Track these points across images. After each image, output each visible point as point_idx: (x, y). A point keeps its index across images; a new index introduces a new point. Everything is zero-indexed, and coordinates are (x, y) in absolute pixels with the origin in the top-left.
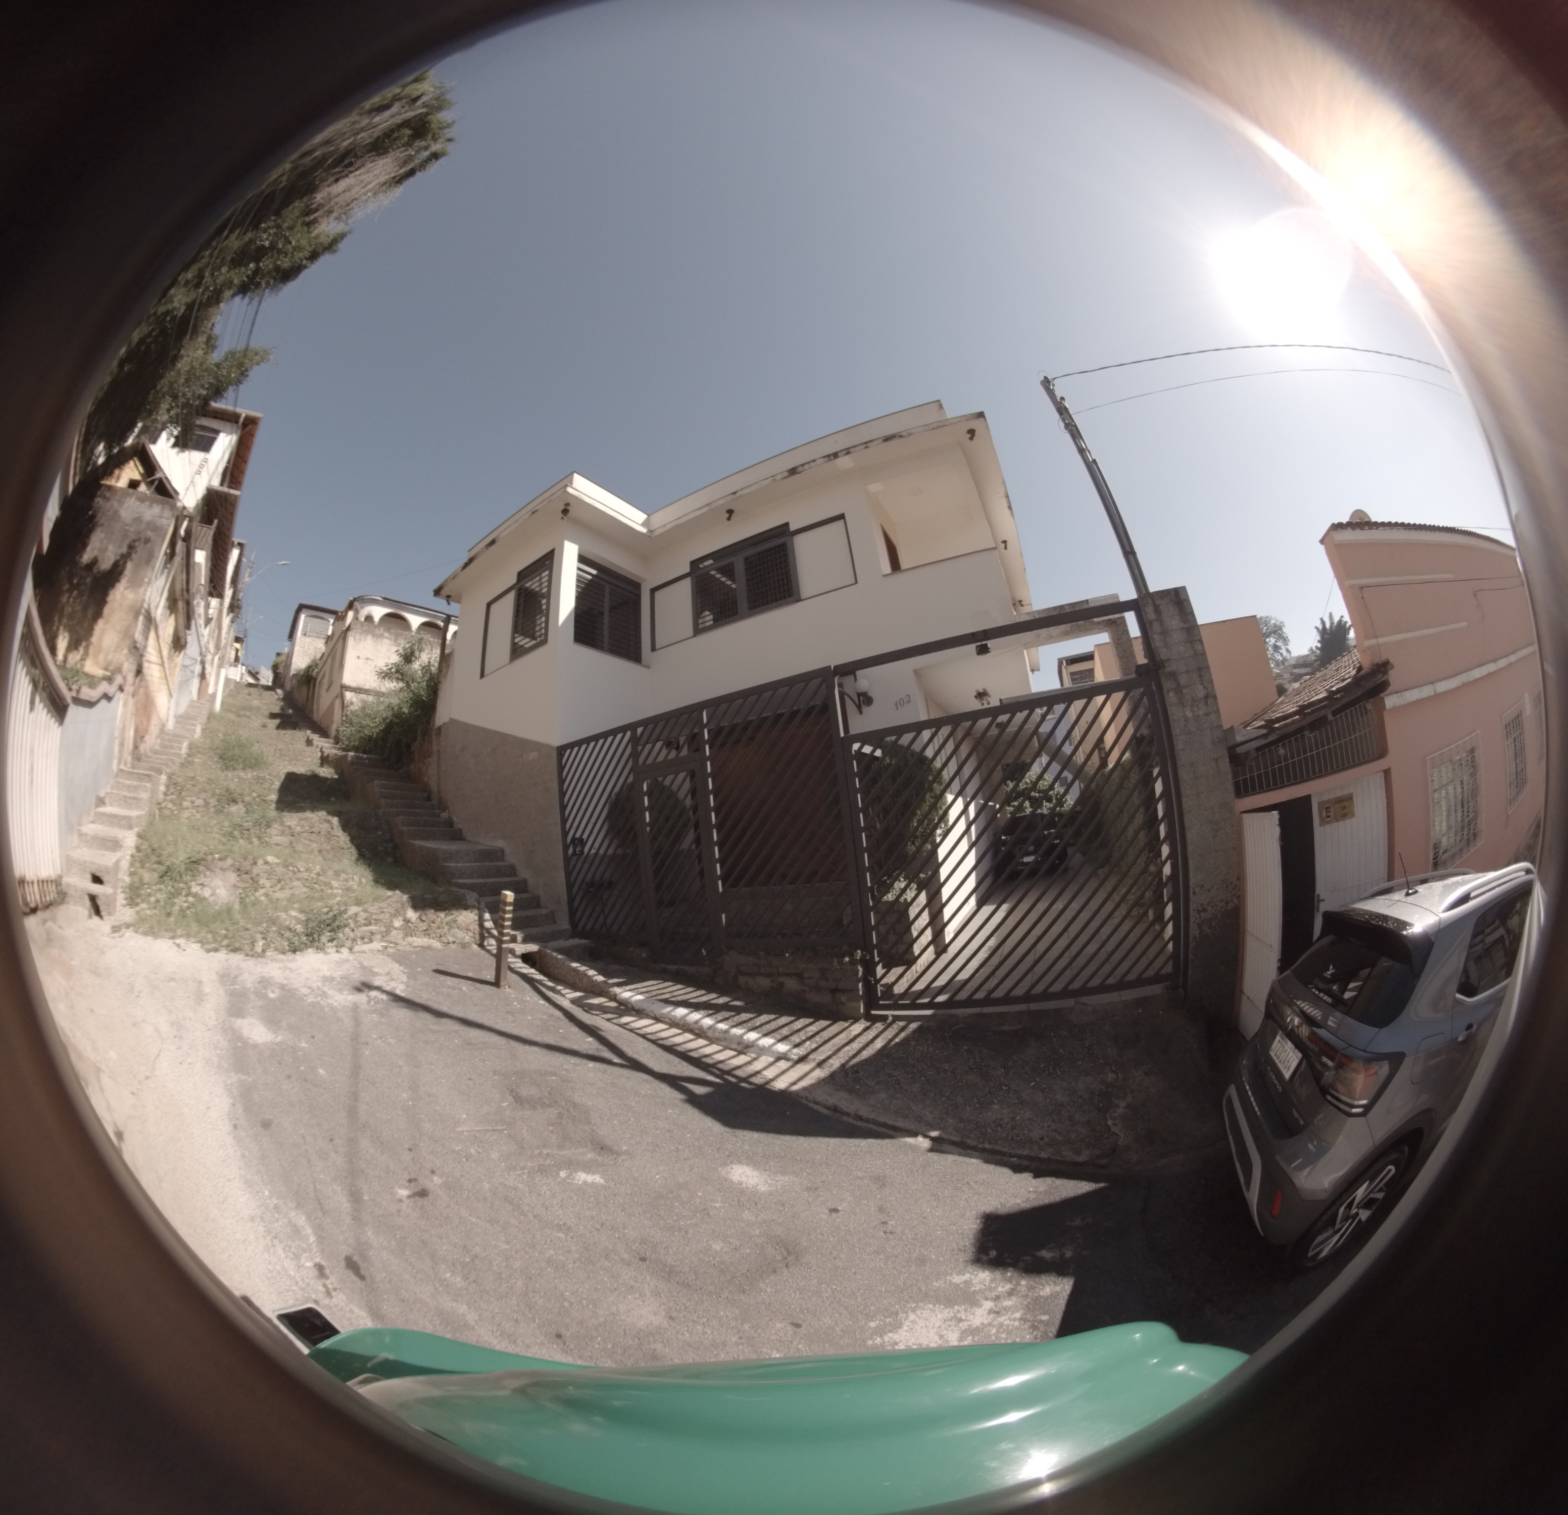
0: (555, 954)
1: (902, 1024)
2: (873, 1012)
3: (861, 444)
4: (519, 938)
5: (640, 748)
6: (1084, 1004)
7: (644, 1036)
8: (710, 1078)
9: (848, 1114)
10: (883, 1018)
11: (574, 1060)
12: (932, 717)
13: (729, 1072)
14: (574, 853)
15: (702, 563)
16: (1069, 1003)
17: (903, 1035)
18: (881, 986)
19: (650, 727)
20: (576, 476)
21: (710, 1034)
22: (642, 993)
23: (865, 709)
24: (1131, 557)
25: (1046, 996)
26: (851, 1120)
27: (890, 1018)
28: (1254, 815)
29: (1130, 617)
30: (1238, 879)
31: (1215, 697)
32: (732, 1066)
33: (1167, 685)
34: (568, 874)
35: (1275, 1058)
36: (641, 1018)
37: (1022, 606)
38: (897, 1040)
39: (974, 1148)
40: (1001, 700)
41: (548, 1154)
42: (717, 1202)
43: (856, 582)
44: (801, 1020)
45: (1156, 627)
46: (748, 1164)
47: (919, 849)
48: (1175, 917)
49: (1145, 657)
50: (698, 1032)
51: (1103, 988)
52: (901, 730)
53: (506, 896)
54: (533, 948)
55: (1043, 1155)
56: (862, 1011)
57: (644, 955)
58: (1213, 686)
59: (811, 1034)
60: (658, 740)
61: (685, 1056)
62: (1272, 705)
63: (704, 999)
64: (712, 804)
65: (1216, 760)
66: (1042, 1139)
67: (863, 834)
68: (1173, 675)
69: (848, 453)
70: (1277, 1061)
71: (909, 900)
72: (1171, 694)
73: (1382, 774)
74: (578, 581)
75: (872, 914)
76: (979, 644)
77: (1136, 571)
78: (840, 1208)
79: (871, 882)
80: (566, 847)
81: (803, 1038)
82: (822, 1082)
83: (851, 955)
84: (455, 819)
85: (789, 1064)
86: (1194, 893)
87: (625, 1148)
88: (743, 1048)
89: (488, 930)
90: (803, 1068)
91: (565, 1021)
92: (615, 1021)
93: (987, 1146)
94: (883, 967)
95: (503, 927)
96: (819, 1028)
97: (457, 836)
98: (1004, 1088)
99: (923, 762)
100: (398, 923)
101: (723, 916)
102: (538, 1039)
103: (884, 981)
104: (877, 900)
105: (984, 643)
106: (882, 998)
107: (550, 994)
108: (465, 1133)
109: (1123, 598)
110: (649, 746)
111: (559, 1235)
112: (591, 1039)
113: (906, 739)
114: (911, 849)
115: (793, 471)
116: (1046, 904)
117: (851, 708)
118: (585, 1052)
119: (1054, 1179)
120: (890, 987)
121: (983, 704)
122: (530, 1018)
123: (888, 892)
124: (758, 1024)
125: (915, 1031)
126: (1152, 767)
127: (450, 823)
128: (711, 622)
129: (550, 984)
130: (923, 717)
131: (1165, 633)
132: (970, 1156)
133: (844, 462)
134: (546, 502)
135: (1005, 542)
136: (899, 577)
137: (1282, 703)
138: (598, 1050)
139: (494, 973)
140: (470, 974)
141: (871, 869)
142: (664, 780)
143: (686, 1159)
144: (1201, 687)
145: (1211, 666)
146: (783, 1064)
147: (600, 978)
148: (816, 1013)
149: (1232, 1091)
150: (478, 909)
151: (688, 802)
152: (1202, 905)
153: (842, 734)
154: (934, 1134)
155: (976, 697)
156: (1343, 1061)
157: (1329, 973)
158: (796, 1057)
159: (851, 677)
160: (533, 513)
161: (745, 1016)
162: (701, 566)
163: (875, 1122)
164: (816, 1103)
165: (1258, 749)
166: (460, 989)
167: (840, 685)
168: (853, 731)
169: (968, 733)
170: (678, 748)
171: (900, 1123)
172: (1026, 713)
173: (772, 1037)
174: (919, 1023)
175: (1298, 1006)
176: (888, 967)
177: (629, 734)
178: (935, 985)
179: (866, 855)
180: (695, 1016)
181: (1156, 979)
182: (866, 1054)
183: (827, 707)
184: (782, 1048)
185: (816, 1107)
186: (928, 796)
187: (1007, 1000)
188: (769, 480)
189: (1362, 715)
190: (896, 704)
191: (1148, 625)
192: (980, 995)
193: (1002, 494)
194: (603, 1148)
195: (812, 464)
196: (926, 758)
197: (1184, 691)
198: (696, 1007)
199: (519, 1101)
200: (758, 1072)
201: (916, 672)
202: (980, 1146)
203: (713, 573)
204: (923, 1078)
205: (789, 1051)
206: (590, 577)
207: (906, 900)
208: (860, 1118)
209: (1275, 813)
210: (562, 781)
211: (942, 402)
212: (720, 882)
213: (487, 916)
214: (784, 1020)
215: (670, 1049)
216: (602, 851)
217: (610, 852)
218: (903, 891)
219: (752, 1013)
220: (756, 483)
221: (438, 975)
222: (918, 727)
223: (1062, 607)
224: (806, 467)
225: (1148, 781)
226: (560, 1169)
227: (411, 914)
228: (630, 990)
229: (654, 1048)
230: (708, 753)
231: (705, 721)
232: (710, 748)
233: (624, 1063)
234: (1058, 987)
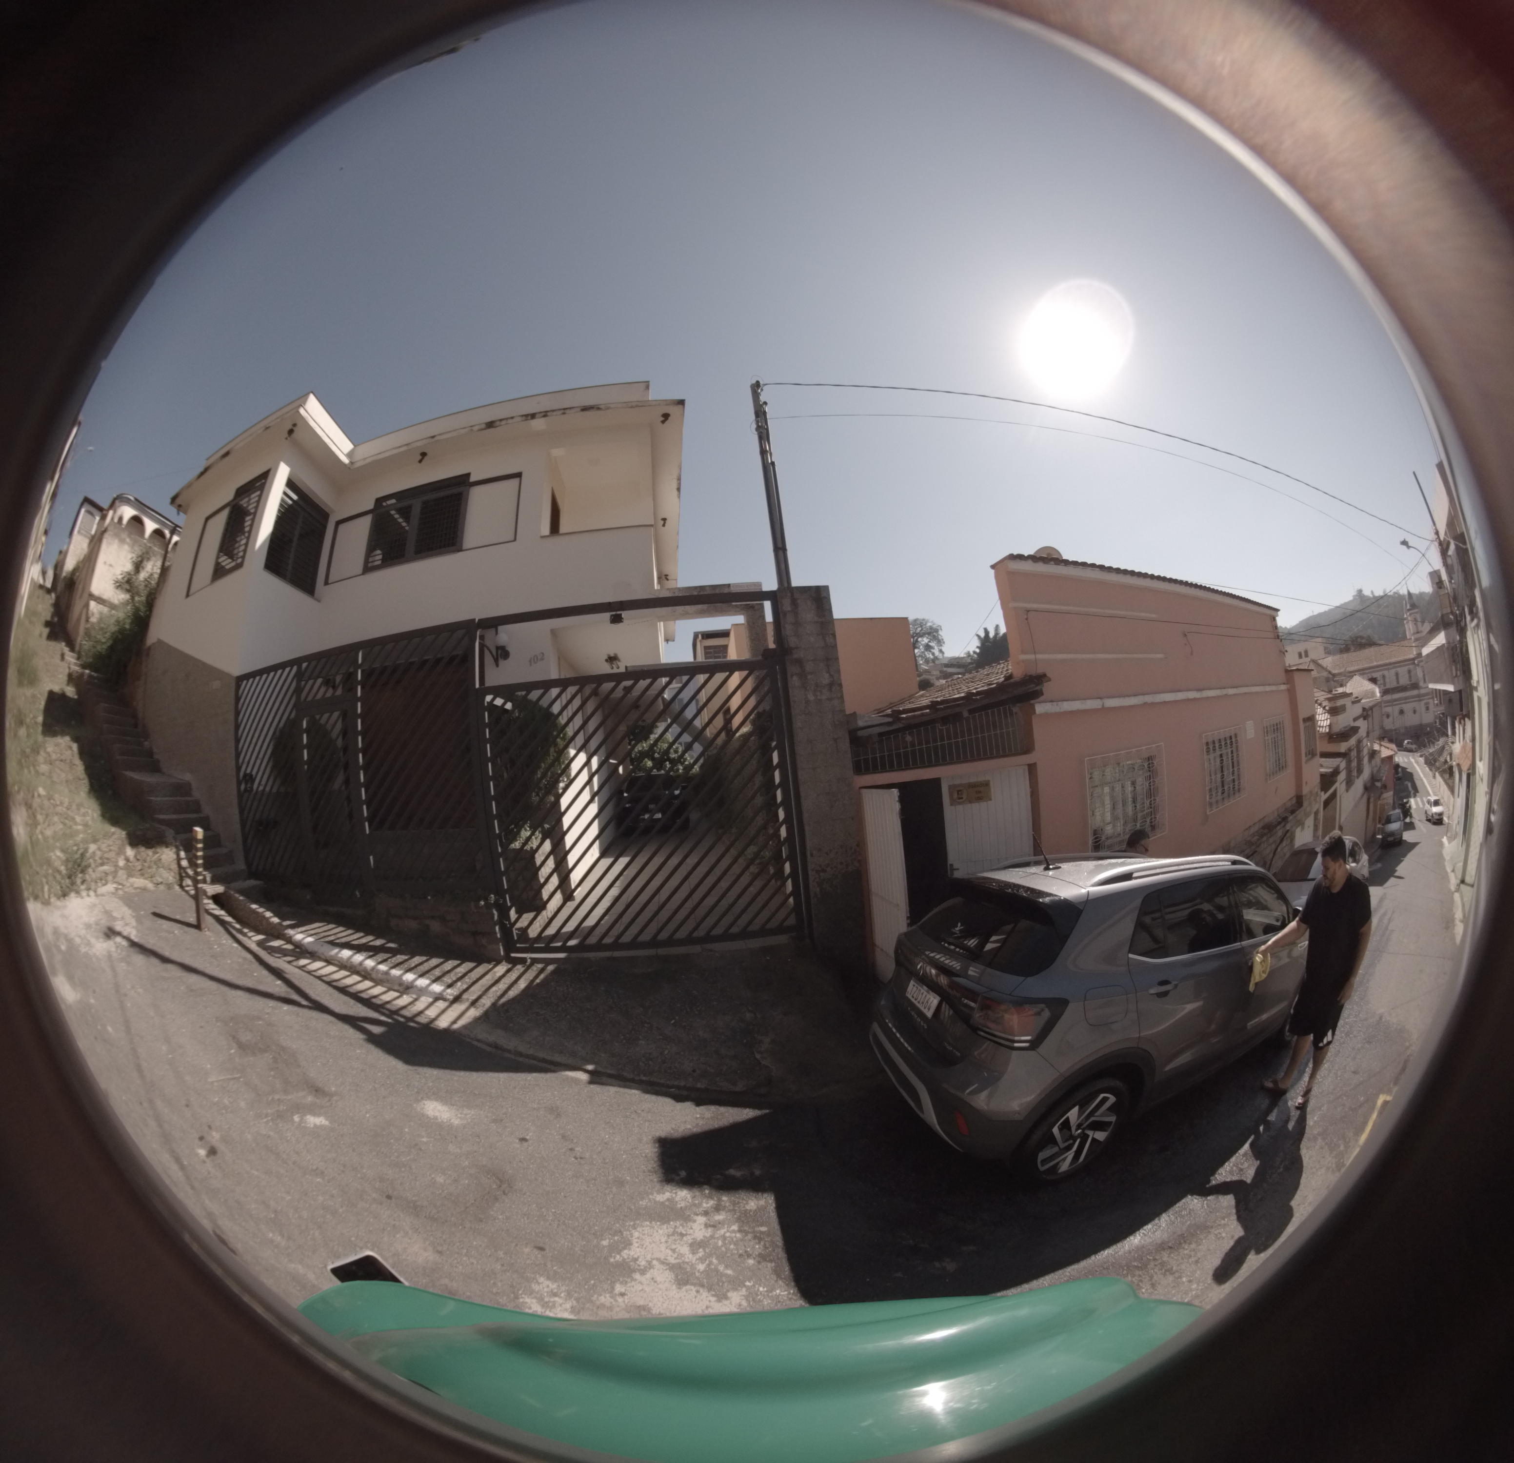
0: (237, 895)
1: (540, 966)
2: (513, 955)
3: (560, 410)
4: (208, 879)
5: (303, 683)
6: (711, 950)
7: (319, 978)
8: (383, 1018)
9: (509, 1051)
10: (523, 961)
11: (272, 1003)
12: (563, 677)
13: (397, 1012)
14: (246, 790)
15: (385, 501)
16: (696, 949)
17: (542, 976)
18: (516, 929)
19: (314, 663)
20: (312, 397)
21: (374, 976)
22: (311, 935)
23: (502, 662)
24: (781, 553)
25: (671, 942)
26: (513, 1057)
27: (529, 961)
28: (874, 790)
29: (767, 605)
30: (858, 845)
31: (840, 685)
32: (399, 1007)
33: (792, 669)
34: (241, 811)
35: (913, 1000)
36: (314, 961)
37: (667, 580)
38: (538, 981)
39: (632, 1081)
40: (626, 667)
41: (279, 1100)
42: (423, 1137)
43: (515, 540)
44: (450, 962)
45: (790, 618)
46: (436, 1100)
47: (542, 799)
48: (794, 874)
49: (774, 643)
50: (366, 975)
51: (726, 937)
52: (529, 687)
53: (196, 831)
54: (219, 889)
55: (699, 1085)
56: (502, 953)
57: (308, 897)
58: (840, 675)
59: (460, 975)
60: (318, 677)
61: (356, 997)
62: (911, 696)
63: (364, 941)
64: (360, 745)
65: (836, 740)
66: (694, 1071)
67: (491, 783)
68: (800, 662)
69: (545, 416)
70: (916, 1002)
71: (535, 847)
72: (795, 678)
73: (1026, 768)
74: (281, 505)
75: (501, 860)
76: (614, 613)
77: (783, 566)
78: (528, 1137)
79: (499, 829)
80: (239, 783)
81: (454, 979)
82: (477, 1020)
83: (486, 899)
84: (155, 750)
85: (446, 1004)
86: (812, 855)
87: (333, 1089)
88: (407, 988)
89: (184, 869)
90: (458, 1008)
91: (256, 965)
92: (295, 963)
93: (644, 1078)
94: (517, 912)
95: (197, 866)
96: (467, 970)
97: (155, 768)
98: (646, 1025)
99: (549, 717)
100: (122, 863)
101: (371, 857)
102: (240, 982)
103: (518, 925)
104: (505, 847)
105: (619, 613)
106: (518, 941)
107: (240, 936)
108: (215, 1084)
109: (766, 588)
110: (311, 682)
111: (318, 1180)
112: (279, 982)
113: (534, 695)
114: (535, 799)
115: (490, 425)
116: (662, 860)
117: (489, 659)
118: (278, 995)
119: (717, 1107)
120: (524, 931)
121: (612, 668)
122: (229, 962)
123: (514, 839)
124: (413, 965)
125: (553, 972)
126: (772, 740)
127: (150, 754)
128: (379, 562)
129: (238, 926)
130: (554, 675)
131: (797, 624)
132: (630, 1088)
133: (538, 424)
134: (279, 420)
135: (664, 520)
136: (556, 540)
137: (922, 696)
138: (287, 992)
139: (195, 915)
140: (178, 917)
141: (499, 817)
142: (320, 718)
143: (384, 1097)
144: (827, 675)
145: (840, 658)
146: (441, 1005)
147: (276, 920)
148: (463, 956)
149: (876, 1027)
150: (177, 847)
151: (340, 743)
152: (820, 866)
153: (477, 686)
154: (590, 1067)
155: (606, 661)
156: (989, 1004)
157: (957, 929)
158: (451, 998)
159: (493, 630)
160: (267, 428)
161: (400, 958)
162: (384, 504)
163: (534, 1058)
164: (478, 1041)
165: (880, 735)
166: (173, 932)
167: (482, 638)
168: (488, 683)
169: (595, 693)
170: (334, 688)
171: (557, 1058)
172: (648, 681)
173: (427, 978)
174: (556, 965)
175: (927, 956)
176: (520, 913)
177: (295, 668)
178: (564, 930)
179: (494, 803)
180: (358, 958)
181: (780, 930)
182: (512, 994)
183: (466, 658)
184: (437, 988)
185: (479, 1045)
186: (552, 750)
187: (634, 944)
188: (466, 430)
189: (1006, 716)
190: (530, 661)
191: (781, 615)
192: (608, 940)
193: (675, 476)
194: (317, 1091)
195: (510, 421)
196: (552, 714)
197: (809, 677)
198: (358, 949)
199: (242, 1047)
200: (421, 1013)
201: (554, 633)
202: (637, 1078)
203: (393, 512)
204: (568, 1017)
205: (444, 991)
206: (290, 502)
207: (532, 848)
208: (521, 1054)
209: (895, 792)
210: (237, 713)
211: (650, 383)
212: (367, 824)
213: (182, 854)
214: (435, 961)
215: (343, 990)
216: (268, 789)
217: (275, 790)
218: (528, 839)
219: (406, 955)
220: (455, 430)
221: (156, 919)
222: (547, 685)
223: (702, 588)
224: (504, 422)
225: (766, 751)
226: (292, 1114)
227: (130, 852)
228: (301, 932)
229: (331, 990)
230: (359, 694)
231: (360, 661)
232: (362, 688)
233: (310, 1005)
234: (682, 934)
